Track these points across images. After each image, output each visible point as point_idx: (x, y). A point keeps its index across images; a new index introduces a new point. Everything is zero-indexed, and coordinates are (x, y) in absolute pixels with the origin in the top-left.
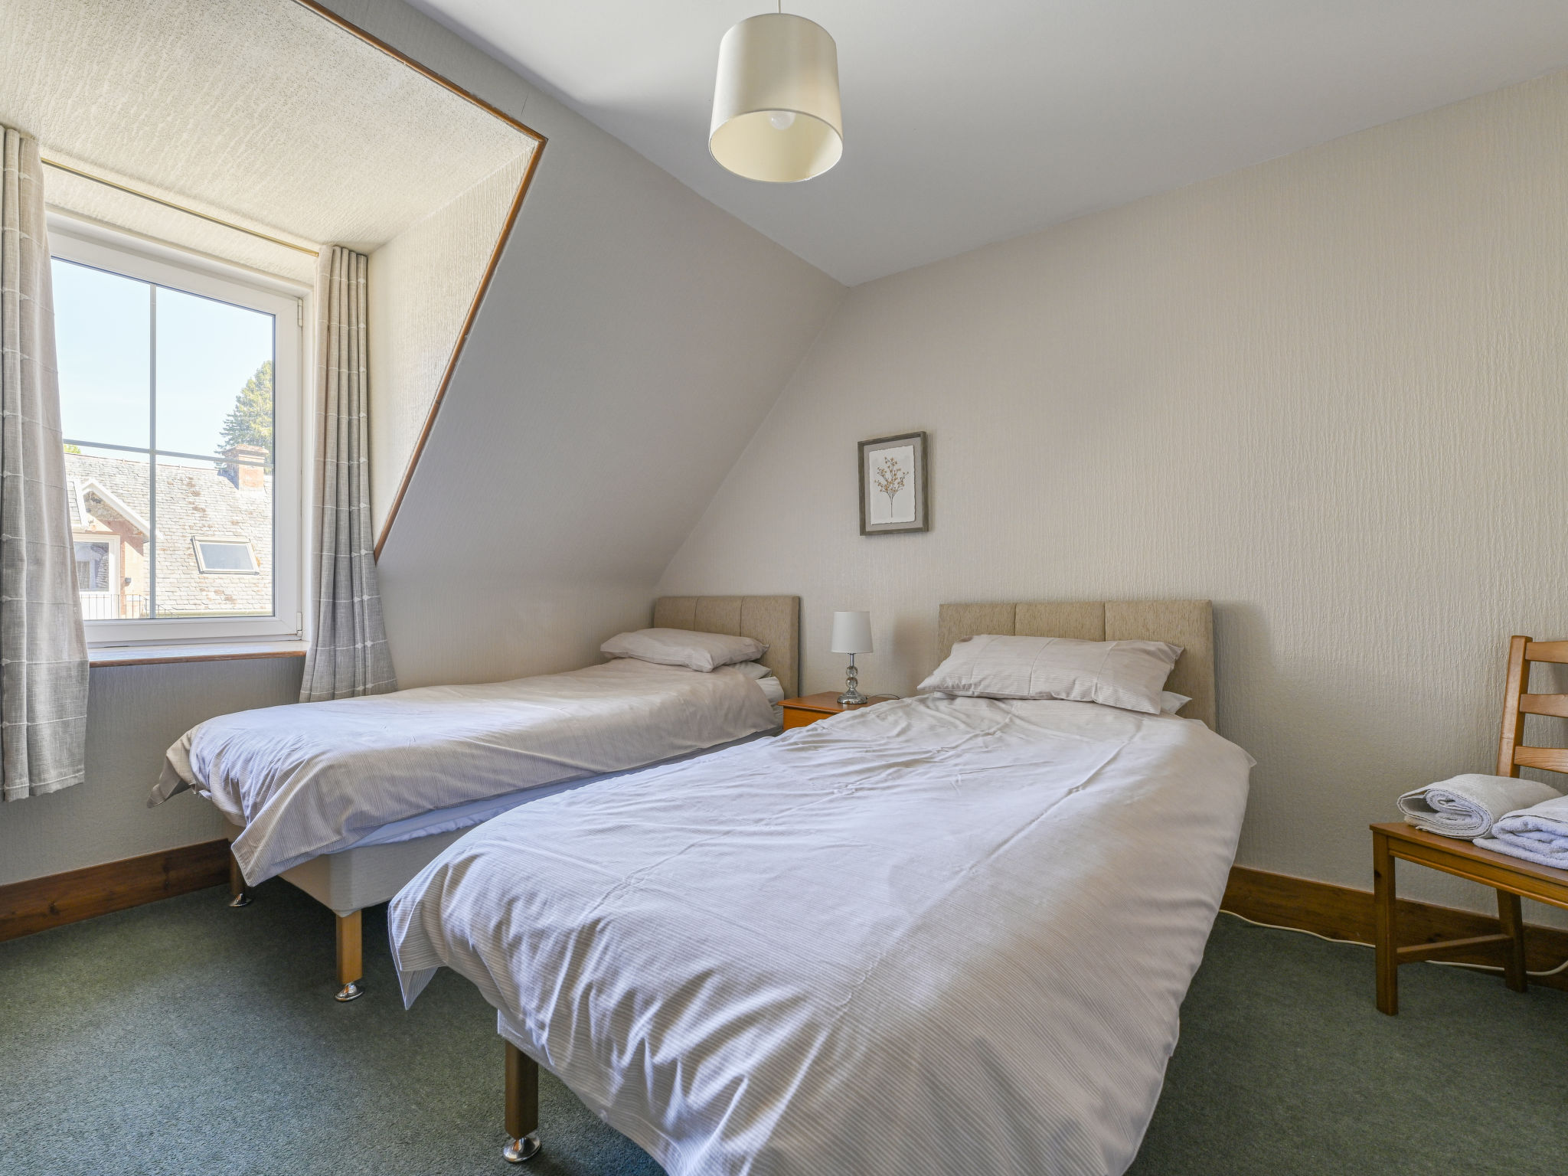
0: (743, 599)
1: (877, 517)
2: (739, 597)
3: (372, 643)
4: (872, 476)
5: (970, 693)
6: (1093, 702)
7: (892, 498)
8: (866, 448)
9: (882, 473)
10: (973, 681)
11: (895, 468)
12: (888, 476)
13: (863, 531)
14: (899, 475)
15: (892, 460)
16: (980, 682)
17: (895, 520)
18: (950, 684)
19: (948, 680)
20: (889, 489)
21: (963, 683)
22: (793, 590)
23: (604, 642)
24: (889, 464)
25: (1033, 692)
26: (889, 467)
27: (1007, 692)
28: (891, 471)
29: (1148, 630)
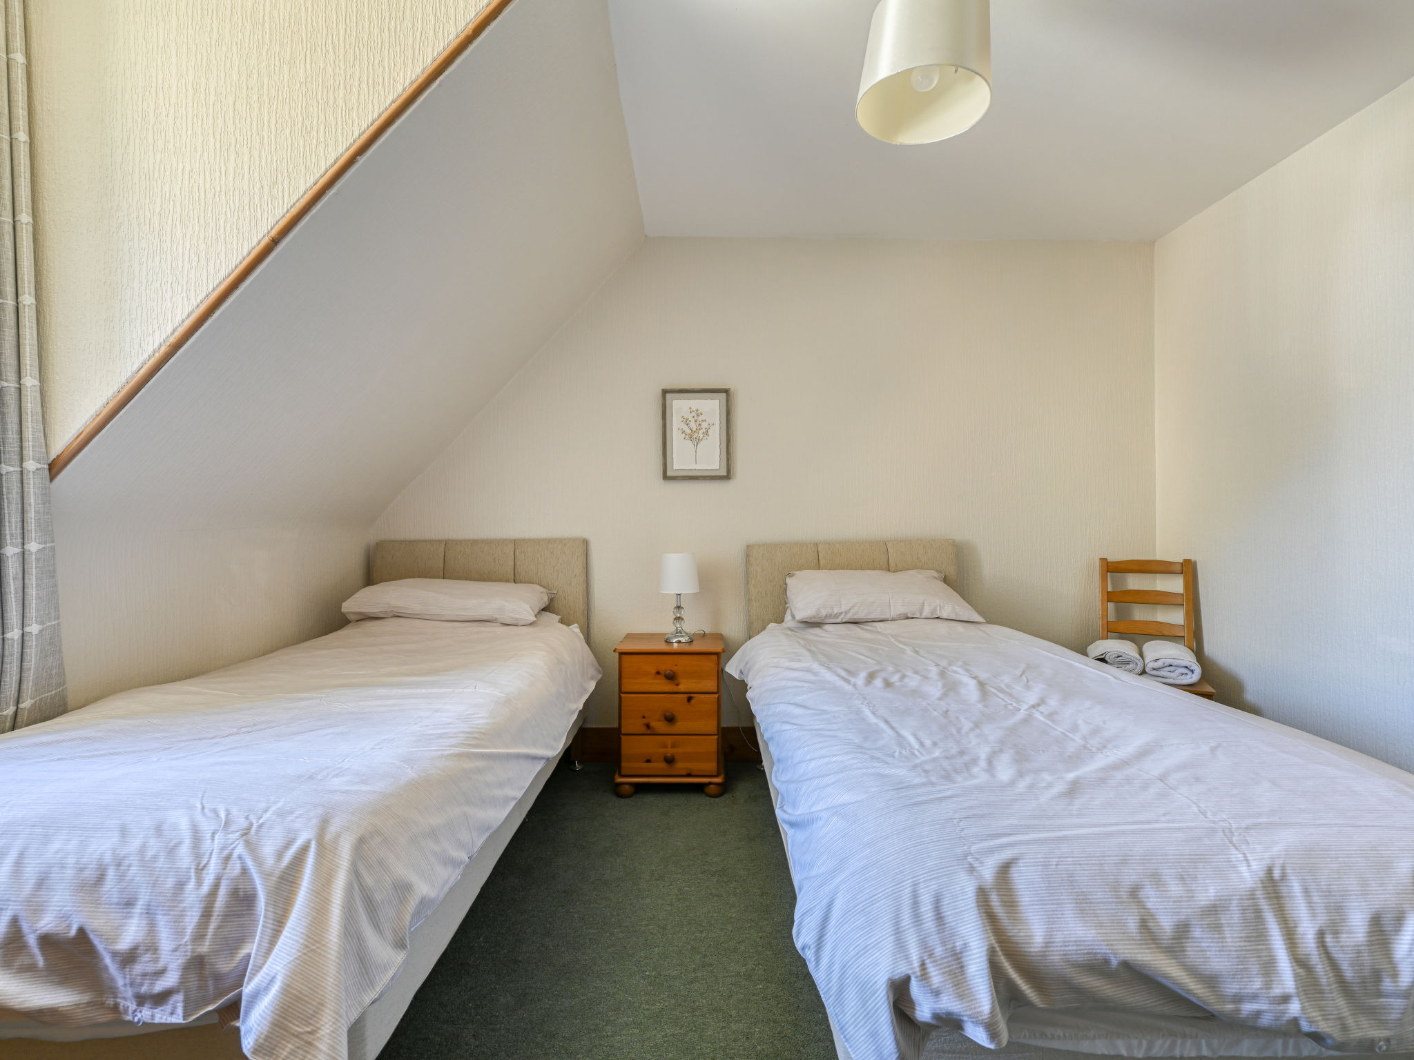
0: (516, 542)
1: (681, 461)
2: (510, 541)
3: (40, 627)
4: (676, 424)
5: (839, 620)
6: (938, 618)
7: (696, 446)
8: (668, 395)
9: (687, 422)
10: (844, 609)
11: (700, 418)
12: (693, 425)
13: (666, 477)
14: (704, 425)
15: (697, 410)
16: (850, 610)
17: (698, 467)
18: (824, 614)
19: (822, 610)
20: (693, 438)
21: (835, 612)
22: (577, 531)
23: (345, 600)
24: (694, 414)
25: (893, 614)
26: (694, 417)
27: (873, 616)
28: (696, 421)
29: (920, 562)
